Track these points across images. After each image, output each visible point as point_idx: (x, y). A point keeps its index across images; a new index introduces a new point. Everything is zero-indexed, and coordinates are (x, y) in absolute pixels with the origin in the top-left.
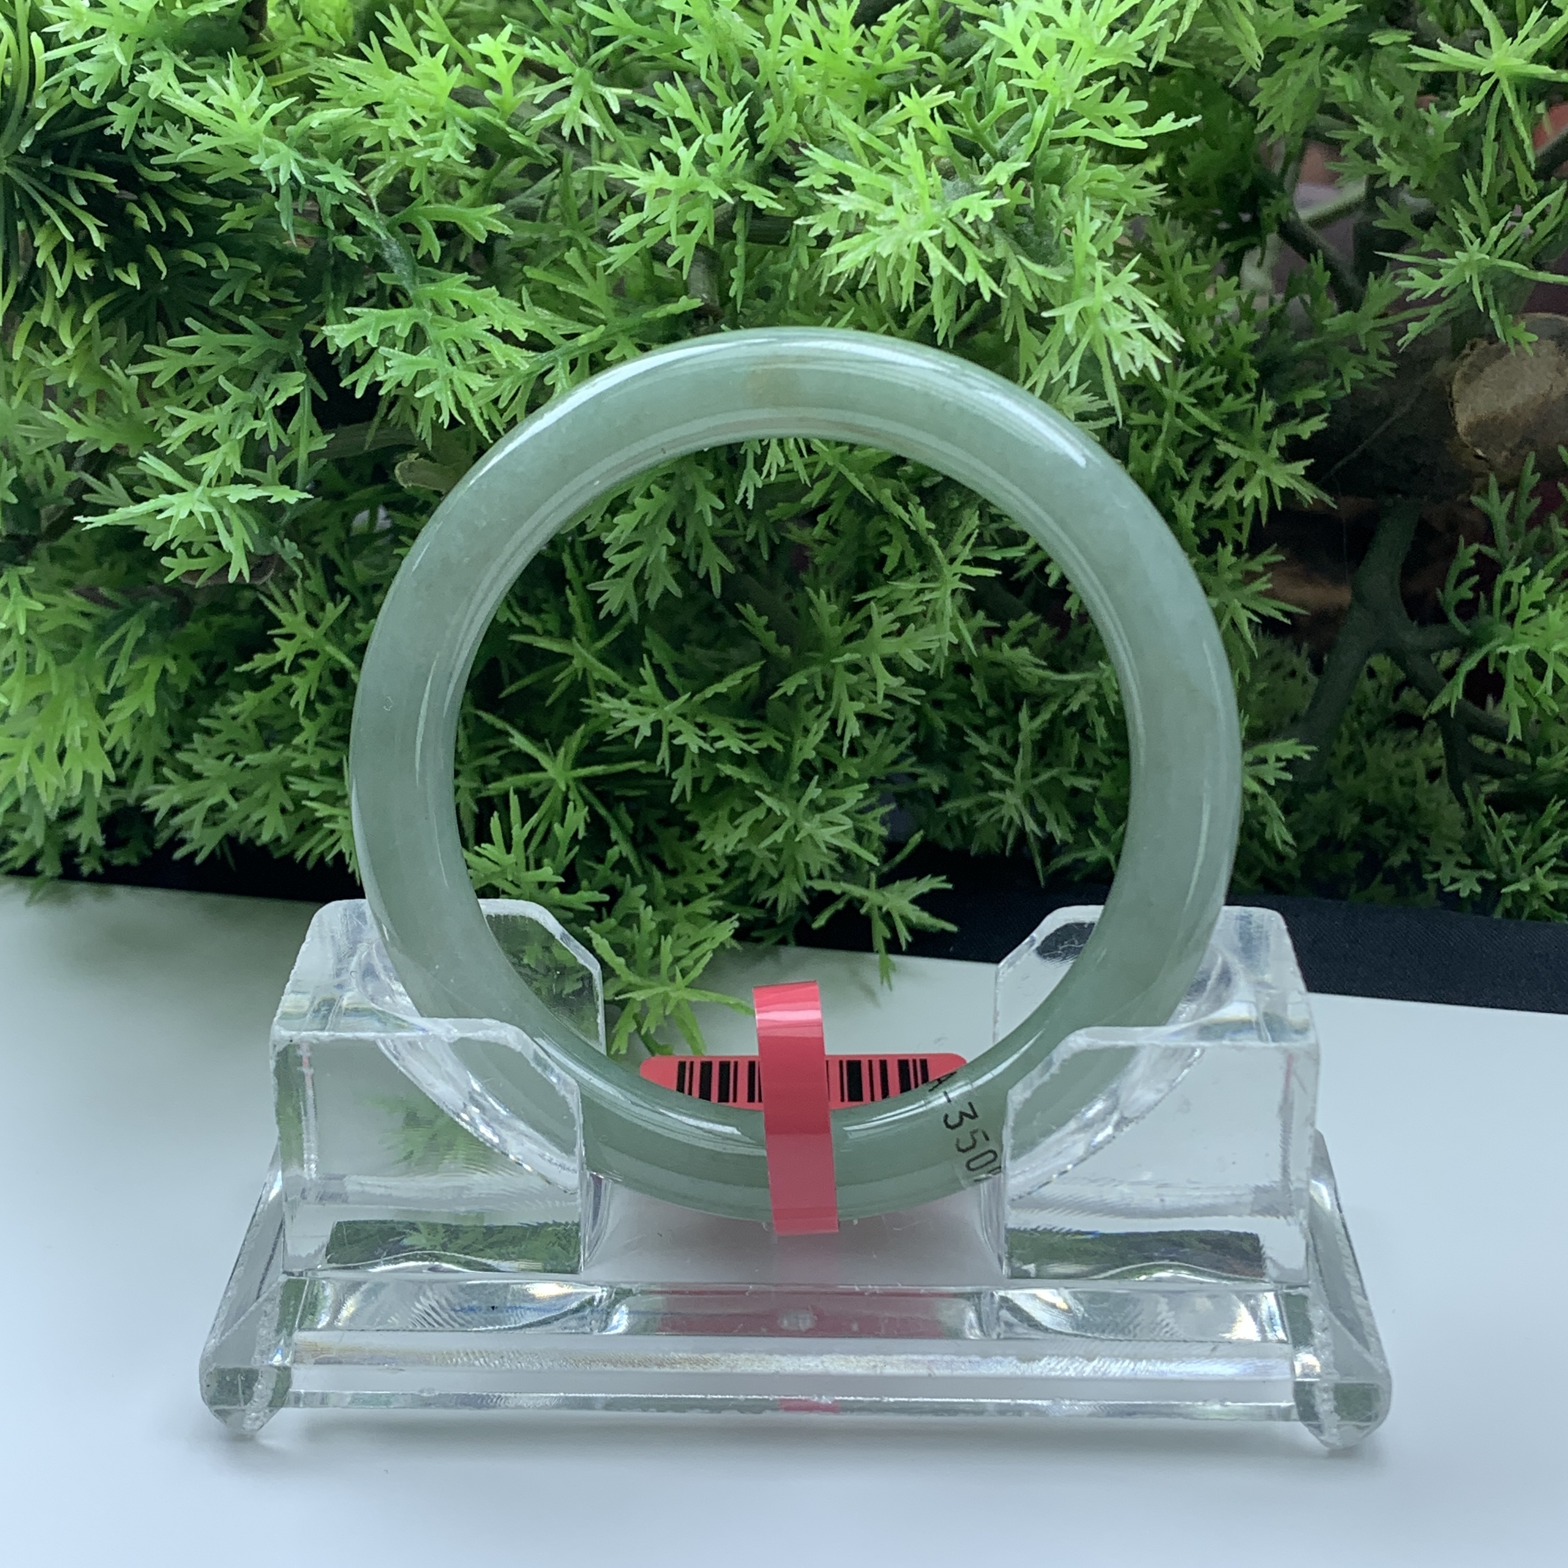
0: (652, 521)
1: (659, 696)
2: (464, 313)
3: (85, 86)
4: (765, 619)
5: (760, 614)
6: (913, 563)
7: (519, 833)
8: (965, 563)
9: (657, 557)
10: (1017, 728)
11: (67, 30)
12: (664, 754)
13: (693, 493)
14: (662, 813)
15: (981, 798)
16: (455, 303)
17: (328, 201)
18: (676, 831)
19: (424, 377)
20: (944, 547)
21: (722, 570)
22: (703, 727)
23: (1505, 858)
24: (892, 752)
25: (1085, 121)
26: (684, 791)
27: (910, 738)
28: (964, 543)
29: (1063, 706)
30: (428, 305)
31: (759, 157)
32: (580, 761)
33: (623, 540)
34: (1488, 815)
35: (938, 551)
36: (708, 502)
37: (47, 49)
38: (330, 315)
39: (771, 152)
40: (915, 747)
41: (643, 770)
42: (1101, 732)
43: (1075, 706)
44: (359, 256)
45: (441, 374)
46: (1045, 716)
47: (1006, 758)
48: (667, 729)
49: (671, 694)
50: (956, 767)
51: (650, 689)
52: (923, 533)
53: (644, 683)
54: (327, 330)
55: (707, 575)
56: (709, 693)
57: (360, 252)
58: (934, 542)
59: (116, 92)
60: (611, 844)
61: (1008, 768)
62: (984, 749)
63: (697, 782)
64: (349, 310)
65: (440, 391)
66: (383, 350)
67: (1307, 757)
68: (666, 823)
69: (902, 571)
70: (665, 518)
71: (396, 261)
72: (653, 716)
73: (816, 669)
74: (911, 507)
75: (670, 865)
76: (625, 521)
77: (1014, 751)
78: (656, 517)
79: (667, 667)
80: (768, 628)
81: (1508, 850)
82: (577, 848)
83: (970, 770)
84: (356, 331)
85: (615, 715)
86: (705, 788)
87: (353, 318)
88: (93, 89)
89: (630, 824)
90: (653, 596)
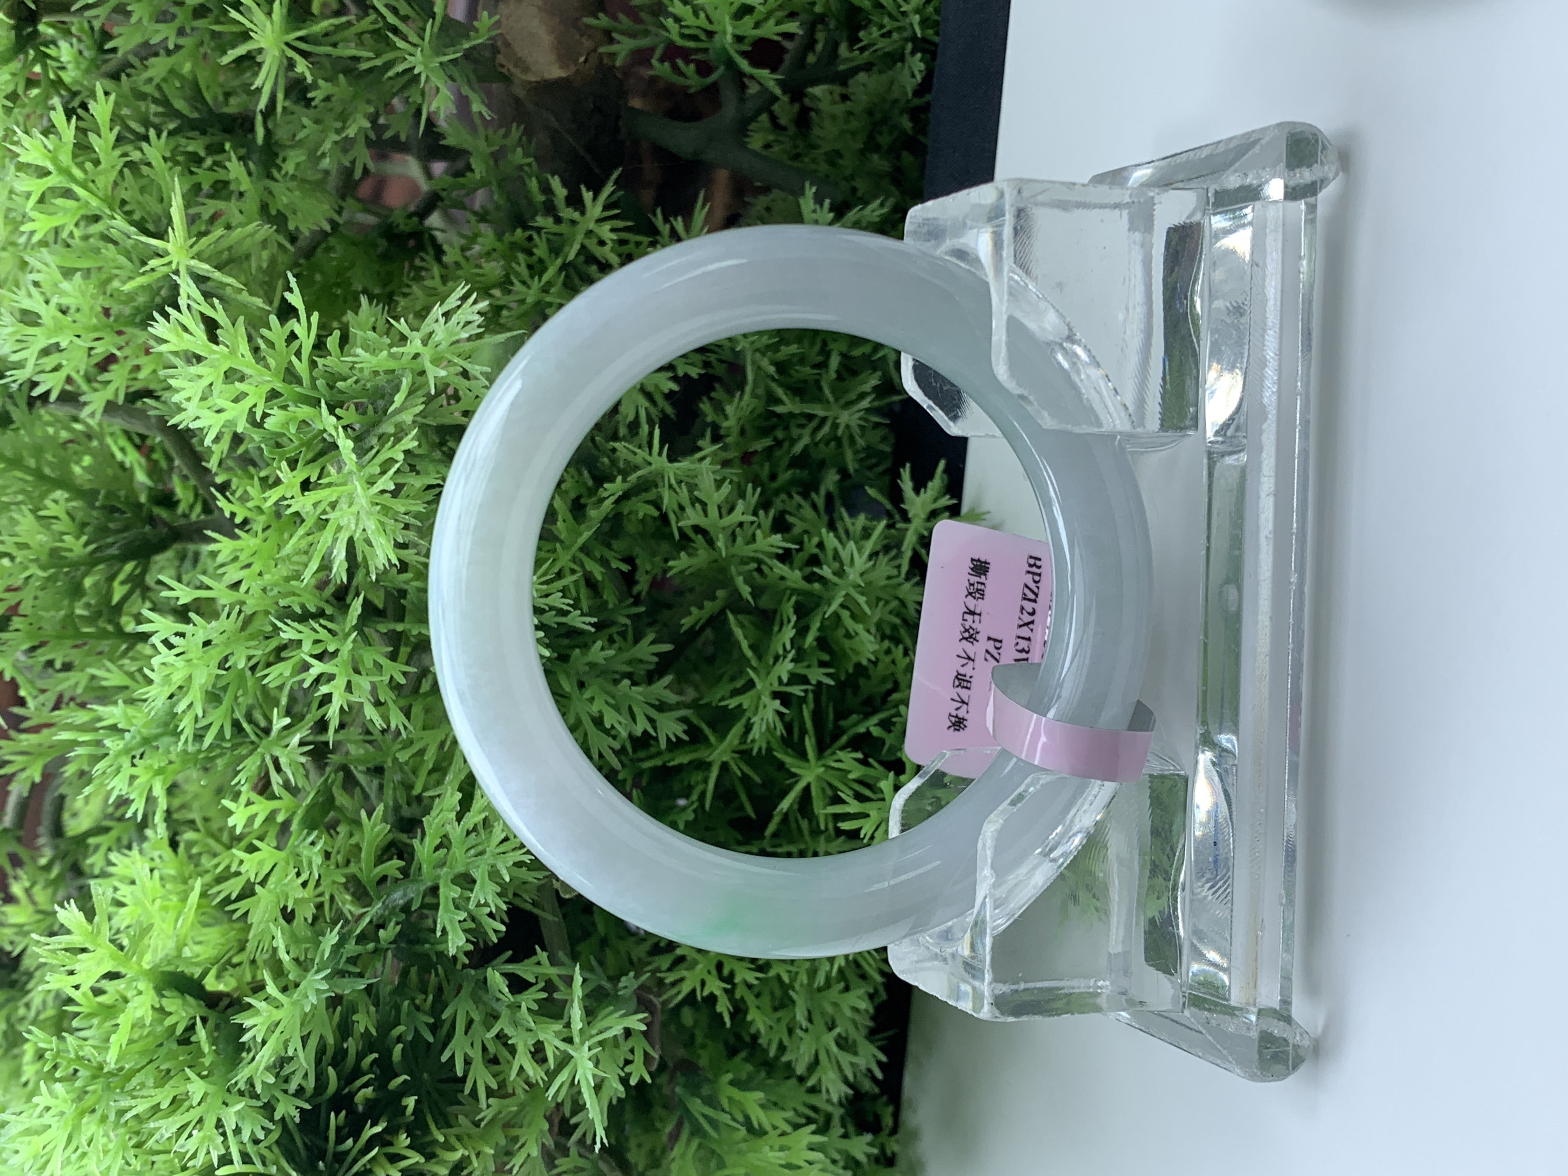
0: (613, 697)
1: (752, 693)
2: (444, 843)
3: (261, 1135)
4: (694, 610)
5: (690, 614)
6: (651, 495)
7: (854, 807)
8: (650, 454)
9: (640, 693)
10: (791, 415)
11: (216, 1148)
12: (797, 690)
13: (592, 665)
14: (849, 692)
15: (846, 442)
16: (437, 849)
17: (351, 948)
18: (862, 682)
19: (494, 875)
20: (637, 468)
21: (653, 643)
22: (777, 658)
23: (895, 36)
24: (808, 512)
25: (294, 359)
26: (827, 675)
27: (798, 498)
28: (635, 454)
29: (773, 379)
30: (439, 870)
31: (329, 611)
32: (802, 755)
33: (625, 719)
34: (862, 50)
35: (639, 473)
36: (598, 652)
37: (231, 1162)
38: (440, 947)
39: (327, 601)
40: (805, 495)
41: (812, 706)
42: (793, 349)
43: (772, 370)
44: (397, 923)
45: (491, 861)
46: (780, 392)
47: (814, 423)
48: (777, 687)
49: (751, 684)
50: (822, 464)
51: (745, 700)
52: (626, 486)
53: (740, 705)
54: (452, 952)
55: (656, 655)
56: (749, 653)
57: (392, 924)
58: (633, 478)
59: (268, 1109)
60: (868, 733)
61: (824, 420)
62: (806, 440)
63: (822, 664)
64: (439, 934)
65: (505, 862)
66: (472, 906)
67: (814, 189)
68: (856, 688)
69: (657, 504)
70: (610, 687)
71: (405, 895)
72: (766, 699)
73: (733, 570)
74: (606, 494)
75: (889, 685)
76: (610, 719)
77: (810, 417)
78: (607, 693)
79: (731, 686)
80: (701, 607)
81: (888, 35)
82: (871, 760)
83: (824, 452)
84: (454, 929)
85: (764, 728)
86: (826, 657)
87: (444, 931)
88: (263, 1128)
89: (854, 717)
90: (672, 698)
